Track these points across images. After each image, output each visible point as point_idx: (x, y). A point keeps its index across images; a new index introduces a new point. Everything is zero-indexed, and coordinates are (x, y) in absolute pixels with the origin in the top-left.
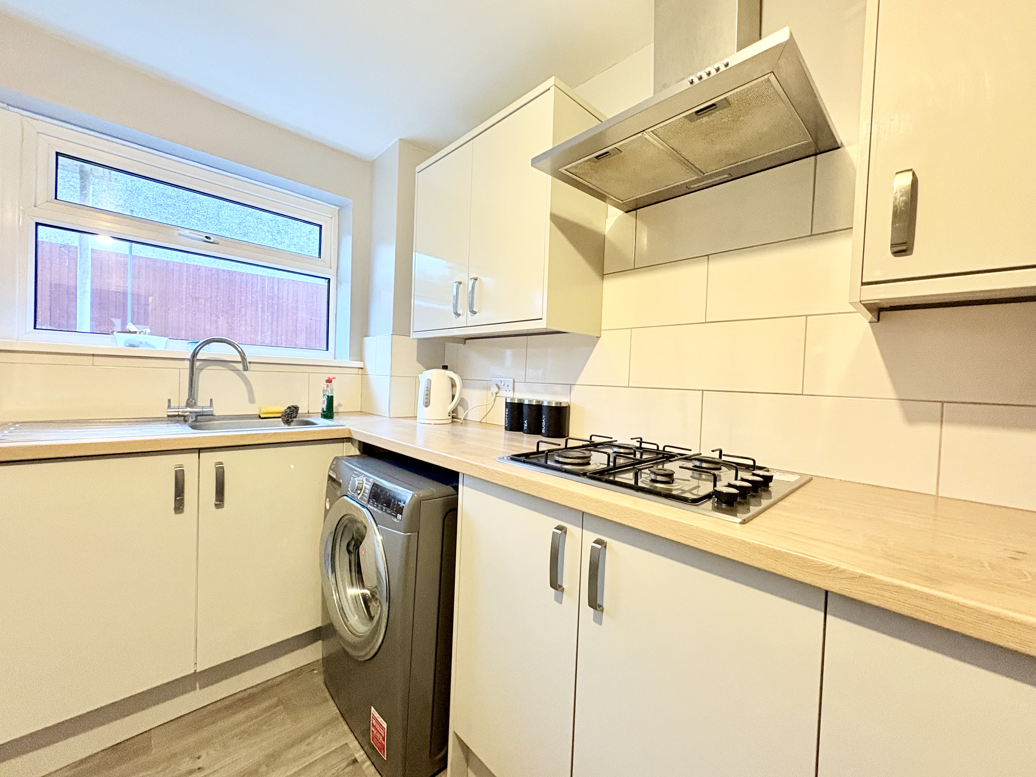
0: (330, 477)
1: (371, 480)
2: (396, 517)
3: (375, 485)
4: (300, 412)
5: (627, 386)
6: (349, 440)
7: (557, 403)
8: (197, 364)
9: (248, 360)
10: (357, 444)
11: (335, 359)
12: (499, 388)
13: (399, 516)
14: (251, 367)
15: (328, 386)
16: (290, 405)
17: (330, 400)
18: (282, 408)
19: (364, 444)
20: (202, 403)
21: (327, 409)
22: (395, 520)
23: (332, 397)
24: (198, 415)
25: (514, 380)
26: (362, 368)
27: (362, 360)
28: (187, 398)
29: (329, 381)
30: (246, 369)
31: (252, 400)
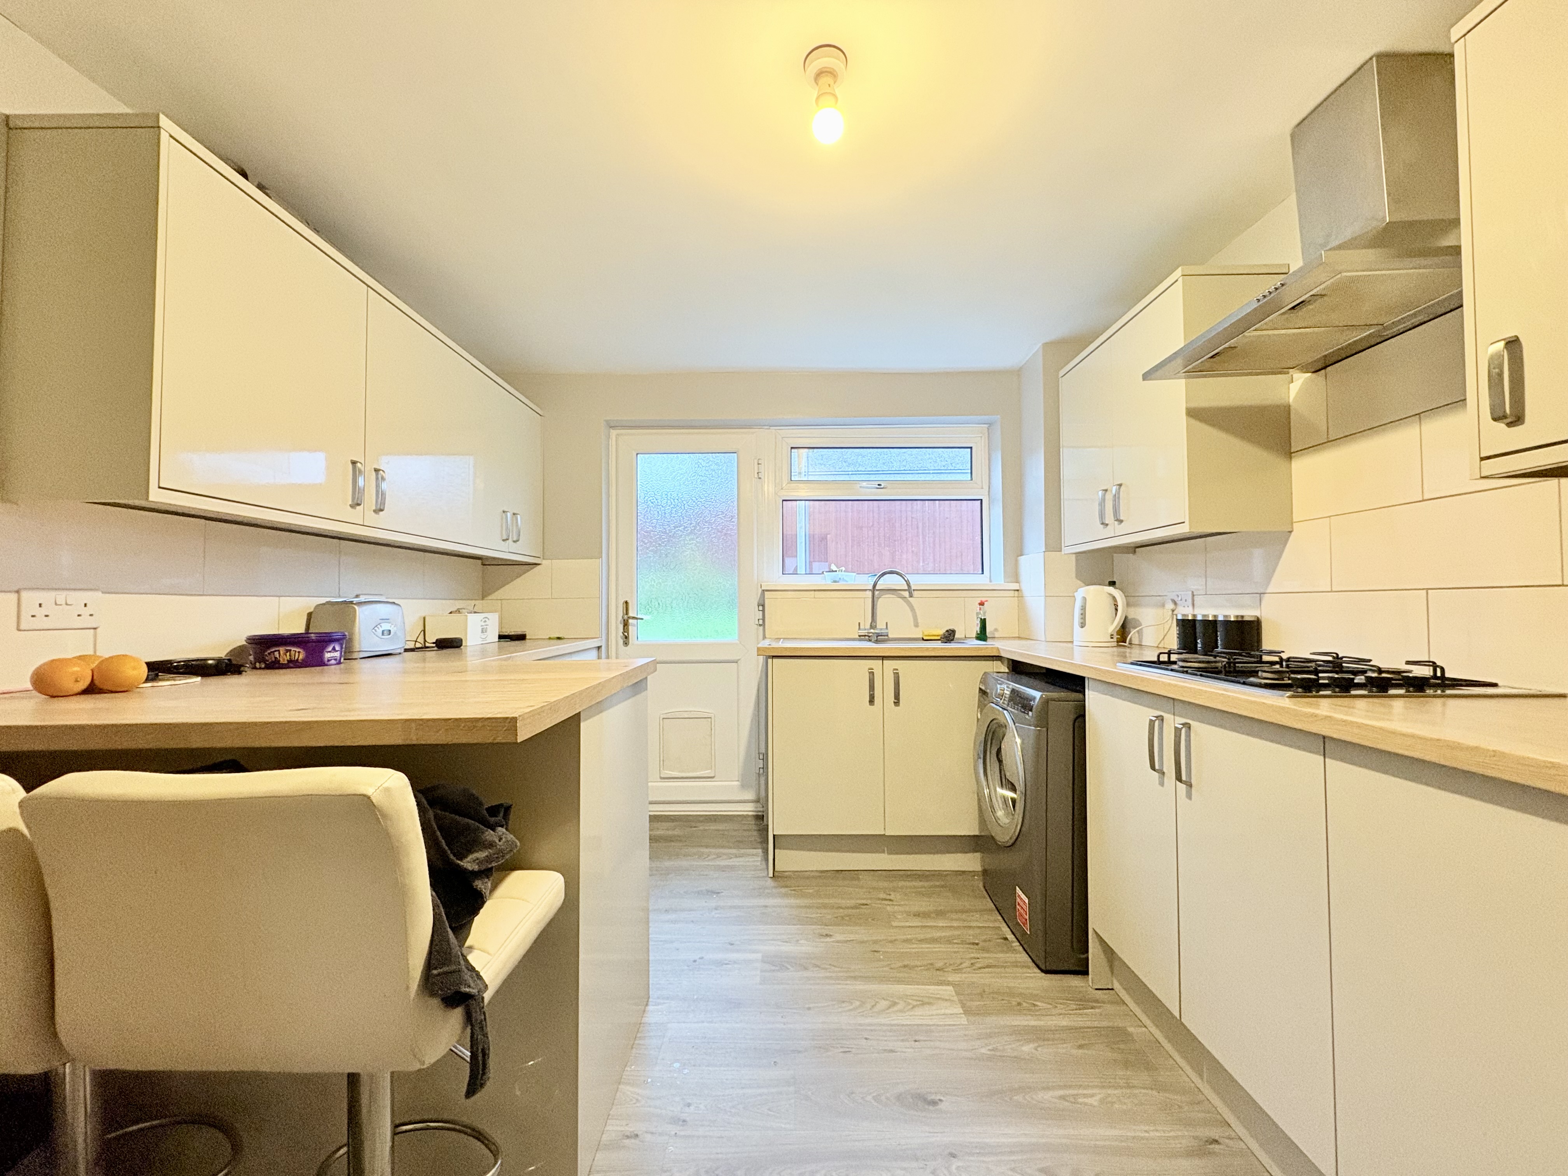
0: (980, 689)
1: (1011, 687)
2: (1028, 714)
3: (1013, 691)
4: (956, 636)
5: (1330, 590)
6: (998, 658)
7: (1237, 616)
8: (877, 593)
9: (913, 588)
10: (1006, 662)
11: (991, 581)
12: (1175, 603)
13: (1030, 713)
14: (915, 594)
15: (980, 609)
16: (948, 628)
17: (983, 623)
18: (941, 632)
19: (1013, 661)
20: (881, 625)
21: (981, 631)
22: (1027, 717)
23: (985, 619)
24: (878, 635)
25: (1193, 592)
26: (1018, 590)
27: (1017, 582)
28: (870, 621)
29: (982, 604)
30: (911, 596)
31: (916, 625)
